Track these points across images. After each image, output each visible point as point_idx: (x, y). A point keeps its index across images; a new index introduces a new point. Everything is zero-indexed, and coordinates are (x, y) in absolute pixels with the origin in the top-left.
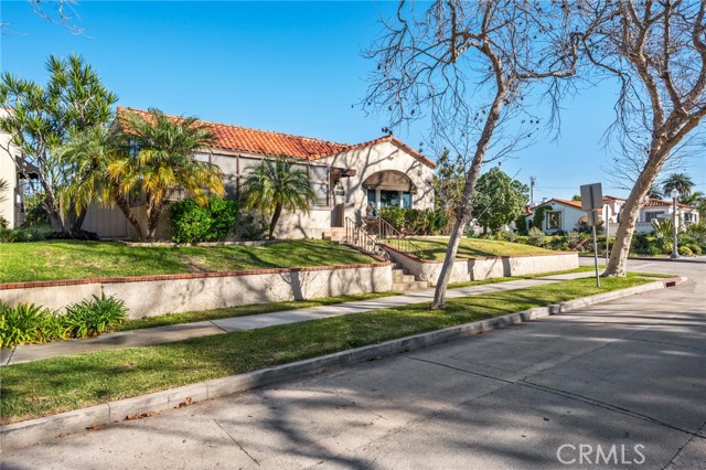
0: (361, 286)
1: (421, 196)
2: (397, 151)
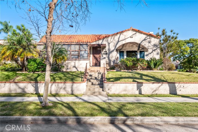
0: (66, 91)
1: (151, 52)
2: (135, 34)
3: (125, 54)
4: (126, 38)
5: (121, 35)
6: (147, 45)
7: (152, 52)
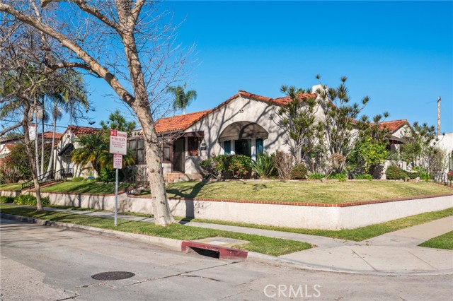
1: (275, 139)
2: (249, 103)
3: (232, 146)
4: (234, 113)
5: (227, 110)
6: (268, 125)
7: (277, 139)
